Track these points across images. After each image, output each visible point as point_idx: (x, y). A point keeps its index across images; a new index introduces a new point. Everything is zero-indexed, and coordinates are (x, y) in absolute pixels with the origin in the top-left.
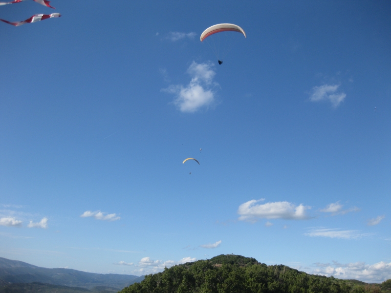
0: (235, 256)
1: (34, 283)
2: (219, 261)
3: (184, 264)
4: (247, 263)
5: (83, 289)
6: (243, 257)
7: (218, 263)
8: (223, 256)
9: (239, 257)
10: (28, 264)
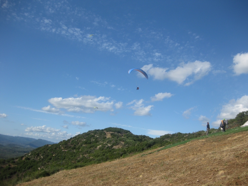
4: (126, 133)
9: (121, 129)
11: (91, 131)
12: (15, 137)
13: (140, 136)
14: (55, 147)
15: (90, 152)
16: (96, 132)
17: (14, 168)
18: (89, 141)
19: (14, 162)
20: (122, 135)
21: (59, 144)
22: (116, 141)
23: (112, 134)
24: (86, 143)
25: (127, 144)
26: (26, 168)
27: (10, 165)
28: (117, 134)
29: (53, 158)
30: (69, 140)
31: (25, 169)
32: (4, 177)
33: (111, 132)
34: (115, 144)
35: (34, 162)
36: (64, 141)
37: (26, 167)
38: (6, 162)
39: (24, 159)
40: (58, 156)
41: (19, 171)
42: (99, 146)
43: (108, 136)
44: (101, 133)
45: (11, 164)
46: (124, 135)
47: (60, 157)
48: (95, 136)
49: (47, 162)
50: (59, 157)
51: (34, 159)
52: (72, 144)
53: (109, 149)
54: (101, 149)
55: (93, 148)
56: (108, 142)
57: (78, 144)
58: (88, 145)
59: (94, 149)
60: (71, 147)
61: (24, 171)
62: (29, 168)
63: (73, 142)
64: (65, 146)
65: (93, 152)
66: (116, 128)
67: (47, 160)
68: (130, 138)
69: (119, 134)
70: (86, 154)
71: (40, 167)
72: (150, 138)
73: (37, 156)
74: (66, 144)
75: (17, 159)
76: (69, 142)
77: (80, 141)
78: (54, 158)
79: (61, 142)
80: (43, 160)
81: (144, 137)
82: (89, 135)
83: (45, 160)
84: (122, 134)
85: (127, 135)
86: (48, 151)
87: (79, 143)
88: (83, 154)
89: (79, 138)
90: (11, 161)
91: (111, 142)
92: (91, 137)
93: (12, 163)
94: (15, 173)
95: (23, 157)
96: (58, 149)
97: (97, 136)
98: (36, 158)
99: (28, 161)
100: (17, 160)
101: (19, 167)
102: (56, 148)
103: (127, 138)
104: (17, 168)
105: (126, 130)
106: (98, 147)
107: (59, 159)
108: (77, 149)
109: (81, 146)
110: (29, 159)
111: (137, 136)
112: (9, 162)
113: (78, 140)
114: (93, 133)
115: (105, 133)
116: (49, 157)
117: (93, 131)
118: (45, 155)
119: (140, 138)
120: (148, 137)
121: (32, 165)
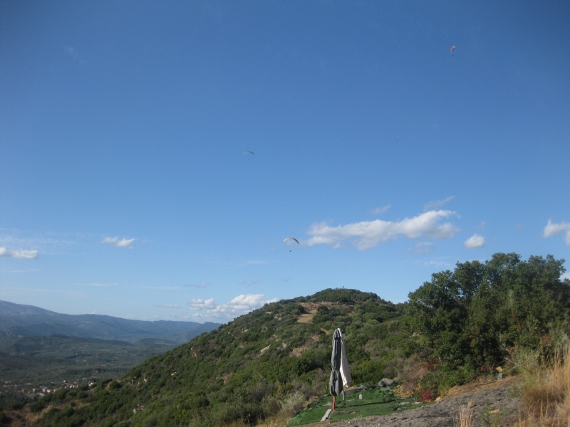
0: (348, 290)
1: (54, 336)
2: (325, 298)
3: (278, 303)
4: (365, 301)
5: (123, 342)
6: (359, 292)
7: (324, 301)
8: (330, 290)
9: (353, 291)
10: (43, 310)
11: (271, 304)
14: (179, 353)
17: (81, 412)
18: (254, 334)
19: (86, 396)
21: (190, 345)
23: (321, 310)
24: (246, 339)
26: (107, 411)
27: (74, 405)
29: (168, 381)
30: (214, 332)
31: (104, 412)
34: (295, 344)
35: (127, 393)
37: (106, 409)
38: (68, 396)
39: (108, 386)
40: (179, 376)
41: (91, 418)
42: (265, 349)
44: (293, 308)
45: (76, 401)
46: (356, 307)
47: (182, 380)
48: (275, 317)
49: (154, 394)
50: (181, 378)
51: (128, 387)
52: (217, 343)
53: (282, 356)
55: (250, 354)
56: (284, 337)
57: (232, 342)
59: (250, 358)
60: (214, 351)
61: (101, 418)
62: (114, 411)
63: (220, 339)
64: (199, 349)
67: (155, 387)
68: (367, 315)
69: (344, 306)
70: (229, 372)
71: (136, 407)
73: (136, 379)
74: (204, 345)
76: (214, 338)
77: (237, 334)
78: (170, 381)
79: (196, 339)
80: (146, 387)
82: (261, 317)
83: (150, 389)
84: (353, 306)
85: (365, 306)
86: (162, 364)
87: (233, 339)
88: (223, 372)
89: (235, 327)
90: (79, 395)
92: (262, 323)
93: (80, 398)
94: (82, 422)
95: (108, 381)
96: (184, 357)
97: (279, 316)
98: (134, 382)
99: (115, 390)
100: (92, 390)
101: (92, 408)
102: (180, 356)
103: (362, 314)
104: (88, 411)
105: (366, 293)
106: (262, 351)
107: (180, 383)
108: (225, 355)
109: (236, 347)
110: (118, 386)
112: (74, 395)
113: (232, 332)
114: (273, 310)
116: (161, 380)
118: (152, 375)
121: (120, 402)
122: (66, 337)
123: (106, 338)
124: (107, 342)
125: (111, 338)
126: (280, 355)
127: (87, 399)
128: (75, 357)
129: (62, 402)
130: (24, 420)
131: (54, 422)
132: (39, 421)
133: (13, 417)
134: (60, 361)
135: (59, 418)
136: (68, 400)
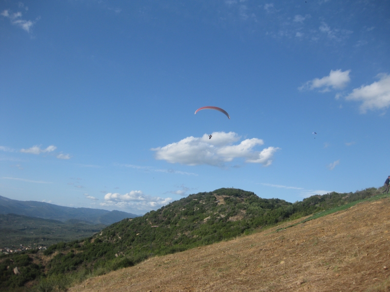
1: (10, 215)
2: (224, 193)
4: (249, 196)
5: (57, 221)
6: (243, 191)
9: (239, 190)
12: (79, 208)
13: (270, 199)
14: (138, 222)
15: (194, 227)
16: (201, 196)
17: (79, 256)
18: (190, 211)
19: (79, 247)
20: (243, 200)
21: (145, 218)
22: (233, 209)
23: (225, 199)
24: (186, 214)
25: (250, 213)
26: (97, 255)
27: (73, 251)
28: (234, 198)
29: (136, 239)
30: (160, 210)
31: (95, 256)
32: (66, 268)
33: (225, 196)
34: (231, 214)
35: (108, 245)
36: (151, 212)
39: (93, 241)
41: (87, 259)
42: (207, 218)
43: (221, 201)
44: (209, 197)
45: (74, 249)
46: (245, 199)
47: (146, 237)
48: (200, 202)
49: (128, 246)
50: (145, 236)
51: (107, 242)
52: (164, 216)
53: (223, 221)
54: (210, 222)
55: (197, 221)
56: (220, 212)
57: (174, 216)
58: (189, 216)
59: (199, 223)
60: (163, 221)
61: (94, 260)
62: (102, 255)
63: (166, 214)
64: (154, 220)
65: (198, 228)
66: (232, 190)
67: (127, 241)
68: (255, 204)
69: (238, 198)
70: (187, 231)
71: (118, 253)
72: (287, 202)
73: (113, 237)
74: (155, 217)
75: (83, 241)
76: (161, 214)
77: (177, 211)
78: (138, 239)
79: (148, 214)
80: (121, 242)
81: (277, 201)
82: (191, 202)
83: (124, 243)
84: (242, 198)
85: (250, 199)
86: (129, 228)
87: (175, 214)
88: (183, 231)
90: (74, 246)
91: (225, 210)
92: (193, 205)
93: (76, 247)
94: (81, 262)
95: (91, 238)
96: (143, 224)
97: (203, 202)
98: (111, 239)
99: (99, 243)
100: (83, 243)
101: (86, 253)
102: (140, 224)
103: (250, 203)
104: (84, 255)
105: (247, 192)
106: (205, 219)
107: (145, 239)
108: (173, 223)
109: (179, 218)
110: (100, 241)
111: (266, 201)
112: (71, 246)
113: (173, 210)
114: (197, 198)
115: (216, 198)
116: (131, 238)
117: (197, 195)
118: (124, 234)
119: (271, 203)
120: (284, 201)
121: (105, 250)
122: (18, 216)
123: (45, 218)
124: (46, 220)
125: (48, 218)
126: (221, 221)
127: (80, 248)
128: (25, 229)
129: (64, 250)
130: (41, 260)
131: (63, 261)
132: (52, 261)
133: (33, 258)
134: (15, 232)
135: (66, 259)
136: (68, 249)
